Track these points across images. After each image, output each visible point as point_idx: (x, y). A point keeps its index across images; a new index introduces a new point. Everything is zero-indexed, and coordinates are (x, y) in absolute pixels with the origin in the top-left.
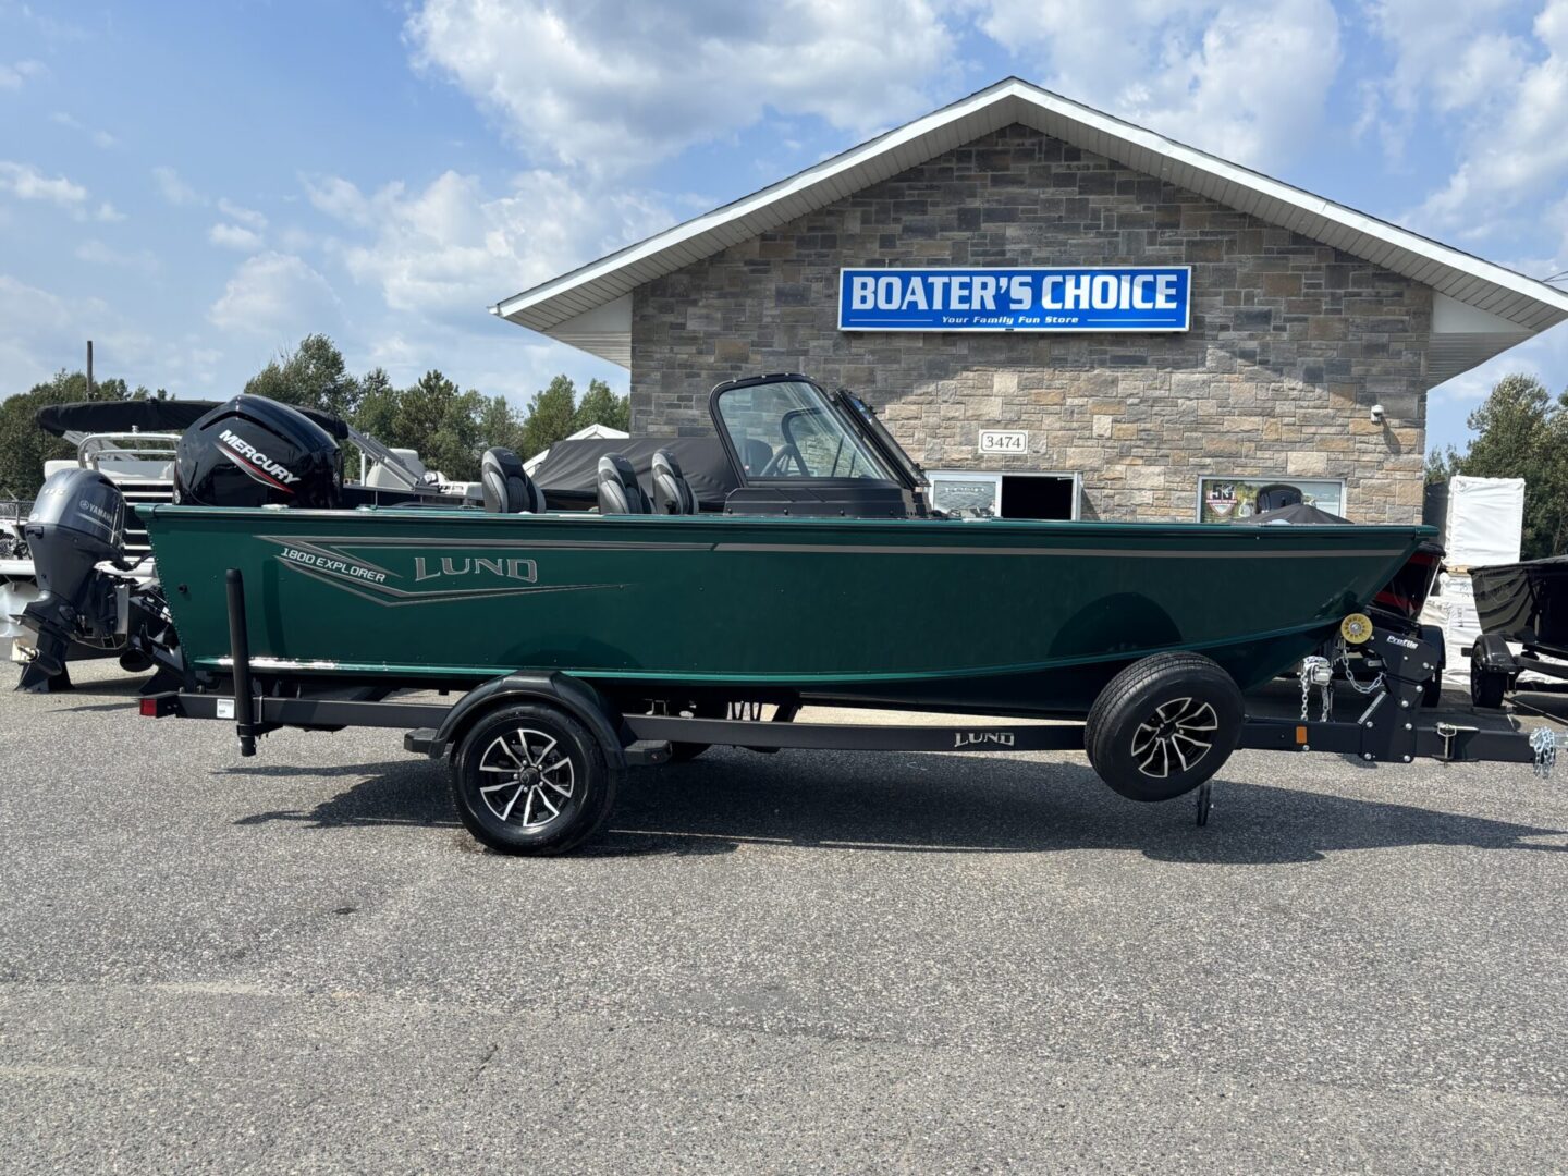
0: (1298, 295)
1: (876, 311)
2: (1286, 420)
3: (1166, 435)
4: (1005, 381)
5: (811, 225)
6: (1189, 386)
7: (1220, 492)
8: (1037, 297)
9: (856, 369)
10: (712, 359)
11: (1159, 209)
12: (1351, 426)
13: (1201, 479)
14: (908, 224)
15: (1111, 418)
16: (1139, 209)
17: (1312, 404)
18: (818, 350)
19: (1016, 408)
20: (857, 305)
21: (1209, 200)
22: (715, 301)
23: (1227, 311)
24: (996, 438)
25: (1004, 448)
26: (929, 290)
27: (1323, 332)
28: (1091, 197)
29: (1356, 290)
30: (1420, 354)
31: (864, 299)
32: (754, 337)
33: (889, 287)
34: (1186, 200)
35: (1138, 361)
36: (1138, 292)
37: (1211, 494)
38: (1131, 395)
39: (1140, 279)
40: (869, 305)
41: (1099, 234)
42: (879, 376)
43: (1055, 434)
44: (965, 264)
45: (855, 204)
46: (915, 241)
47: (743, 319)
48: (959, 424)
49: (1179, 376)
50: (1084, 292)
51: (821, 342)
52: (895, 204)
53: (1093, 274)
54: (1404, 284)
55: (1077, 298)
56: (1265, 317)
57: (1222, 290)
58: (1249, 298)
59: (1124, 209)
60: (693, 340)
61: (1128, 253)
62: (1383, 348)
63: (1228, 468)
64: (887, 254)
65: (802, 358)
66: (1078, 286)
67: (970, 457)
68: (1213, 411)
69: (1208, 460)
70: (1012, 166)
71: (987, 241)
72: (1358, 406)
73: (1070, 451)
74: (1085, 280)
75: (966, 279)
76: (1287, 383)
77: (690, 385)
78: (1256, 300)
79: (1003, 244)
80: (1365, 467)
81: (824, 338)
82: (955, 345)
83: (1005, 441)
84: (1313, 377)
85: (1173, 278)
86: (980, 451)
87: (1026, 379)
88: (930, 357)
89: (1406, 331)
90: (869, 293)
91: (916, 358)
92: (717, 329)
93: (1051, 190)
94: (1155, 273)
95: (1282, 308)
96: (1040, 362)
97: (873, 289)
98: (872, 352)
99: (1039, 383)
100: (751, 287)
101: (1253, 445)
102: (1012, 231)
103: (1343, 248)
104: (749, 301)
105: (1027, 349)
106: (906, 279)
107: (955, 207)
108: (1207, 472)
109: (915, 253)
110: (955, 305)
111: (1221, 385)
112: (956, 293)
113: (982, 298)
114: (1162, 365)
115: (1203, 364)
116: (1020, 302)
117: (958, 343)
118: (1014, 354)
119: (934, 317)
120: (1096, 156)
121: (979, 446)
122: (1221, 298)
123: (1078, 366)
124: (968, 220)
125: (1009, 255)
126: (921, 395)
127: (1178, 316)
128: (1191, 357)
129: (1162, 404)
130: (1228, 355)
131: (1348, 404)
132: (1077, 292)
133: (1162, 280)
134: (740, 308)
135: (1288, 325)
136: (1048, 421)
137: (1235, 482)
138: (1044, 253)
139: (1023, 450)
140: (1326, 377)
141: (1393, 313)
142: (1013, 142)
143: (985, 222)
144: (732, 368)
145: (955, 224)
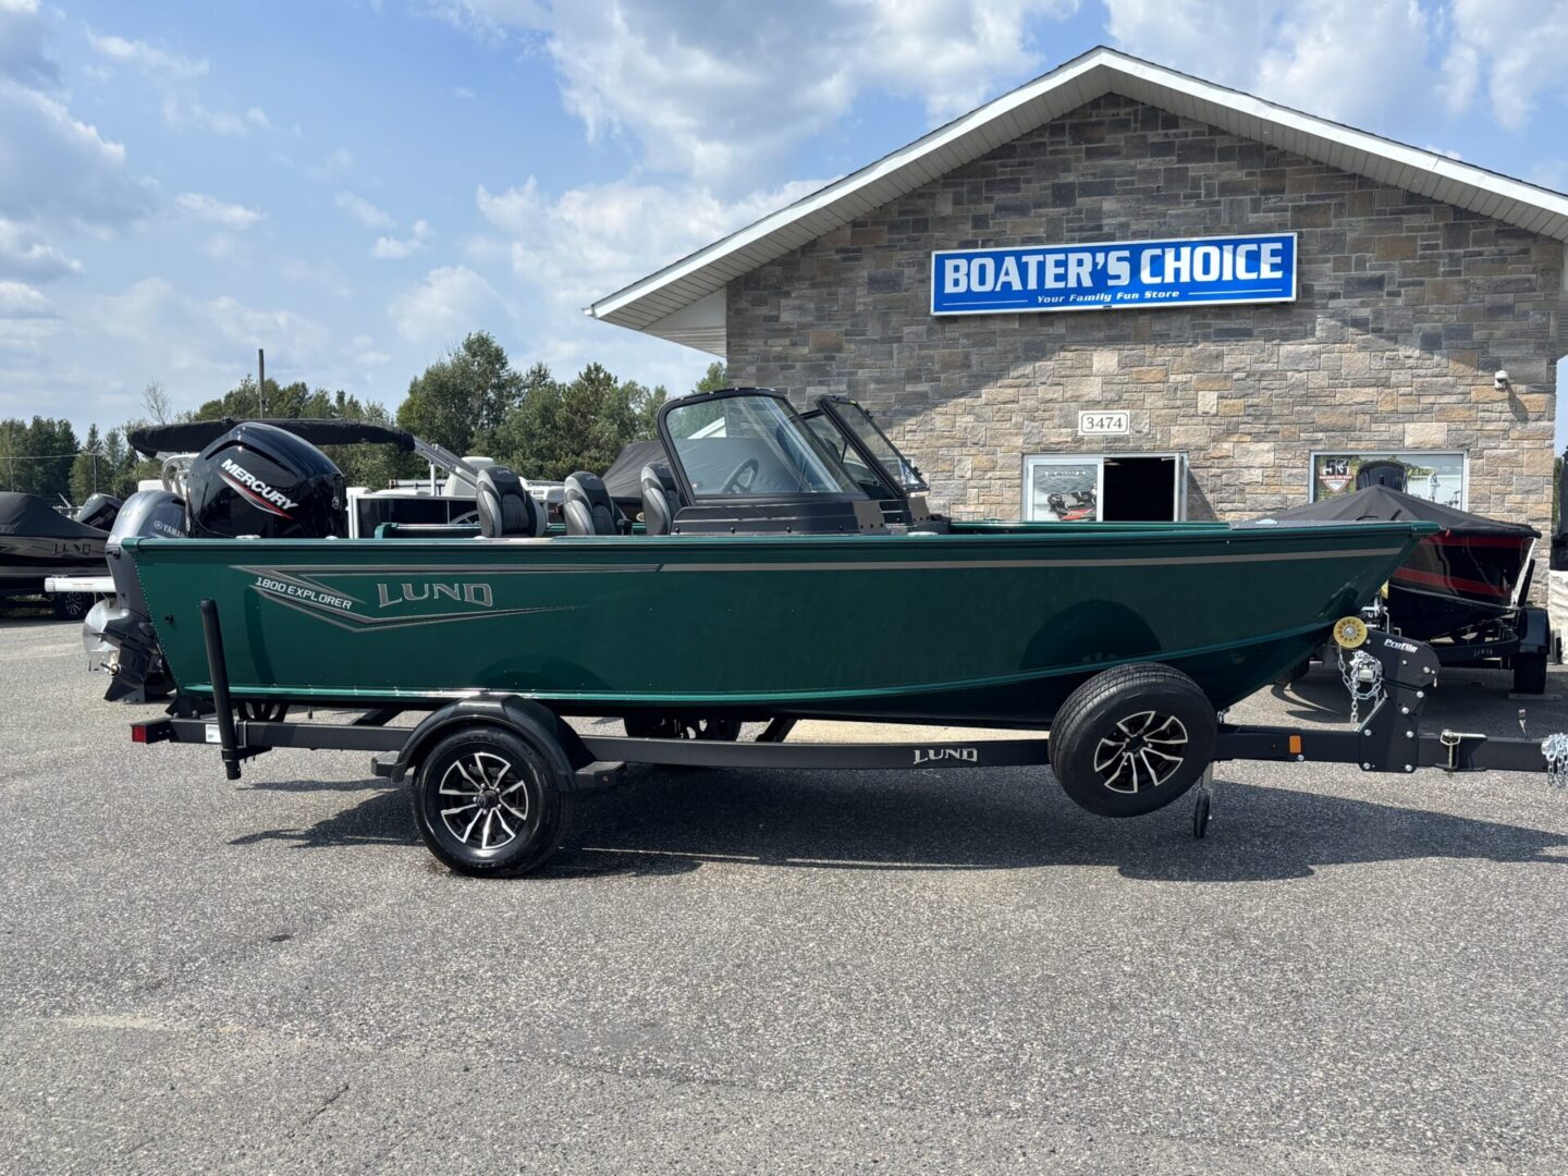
0: (1413, 258)
1: (969, 294)
2: (1402, 390)
3: (1275, 410)
4: (1105, 360)
5: (902, 209)
6: (1300, 358)
7: (1333, 467)
8: (1135, 271)
9: (950, 355)
10: (805, 351)
11: (1263, 174)
12: (1473, 393)
13: (1313, 454)
14: (1001, 202)
15: (1216, 393)
16: (1241, 175)
17: (1430, 372)
18: (911, 336)
19: (1116, 388)
20: (949, 288)
21: (1316, 162)
22: (808, 291)
23: (1337, 278)
24: (1097, 419)
25: (1105, 429)
26: (1023, 270)
27: (1441, 295)
28: (1190, 165)
29: (1478, 249)
30: (1549, 314)
31: (956, 283)
32: (847, 326)
33: (982, 268)
34: (1289, 164)
35: (1246, 334)
36: (1241, 262)
37: (1324, 470)
38: (1237, 370)
39: (1243, 249)
40: (962, 288)
41: (1200, 203)
42: (974, 360)
43: (1158, 412)
44: (1060, 241)
45: (945, 186)
46: (1008, 220)
47: (836, 308)
48: (1057, 406)
49: (1287, 348)
50: (1184, 265)
51: (914, 328)
52: (987, 183)
53: (1194, 246)
54: (1531, 240)
55: (1177, 272)
56: (1378, 283)
57: (1331, 256)
58: (1361, 264)
59: (1226, 176)
60: (787, 331)
61: (1231, 221)
62: (1508, 309)
63: (1341, 443)
64: (980, 234)
65: (895, 345)
66: (1178, 258)
67: (1069, 439)
68: (1325, 383)
69: (1320, 435)
70: (1107, 137)
71: (1083, 216)
72: (1480, 373)
73: (1174, 429)
74: (1185, 251)
75: (1061, 257)
76: (1403, 351)
77: (785, 377)
78: (1368, 265)
79: (1100, 218)
80: (1489, 437)
81: (918, 323)
82: (1051, 324)
83: (1106, 422)
84: (1430, 344)
85: (1279, 246)
86: (1080, 433)
87: (1126, 357)
88: (1027, 338)
89: (1535, 290)
90: (961, 276)
91: (1013, 339)
92: (810, 319)
93: (1149, 160)
94: (1259, 242)
95: (1396, 272)
96: (1140, 339)
97: (966, 271)
98: (967, 336)
99: (1141, 361)
100: (844, 276)
101: (1368, 417)
102: (1108, 204)
103: (1462, 205)
104: (842, 290)
105: (1127, 326)
106: (999, 259)
107: (1048, 183)
108: (1320, 447)
109: (1008, 232)
110: (1050, 284)
111: (1333, 355)
112: (1051, 271)
113: (1078, 275)
114: (1269, 337)
115: (1313, 335)
116: (1118, 277)
117: (1056, 323)
118: (1113, 333)
119: (1029, 297)
120: (1194, 122)
121: (1079, 428)
122: (1330, 265)
123: (1180, 341)
124: (1063, 195)
125: (1106, 230)
126: (1018, 378)
127: (1283, 286)
128: (1300, 327)
129: (1271, 378)
130: (1339, 324)
131: (1470, 371)
132: (1178, 264)
133: (1266, 248)
134: (833, 297)
135: (1403, 290)
136: (1150, 399)
137: (1350, 457)
138: (1143, 225)
139: (1125, 431)
140: (1444, 343)
141: (1518, 272)
142: (1108, 113)
143: (1080, 196)
144: (826, 358)
145: (1050, 201)
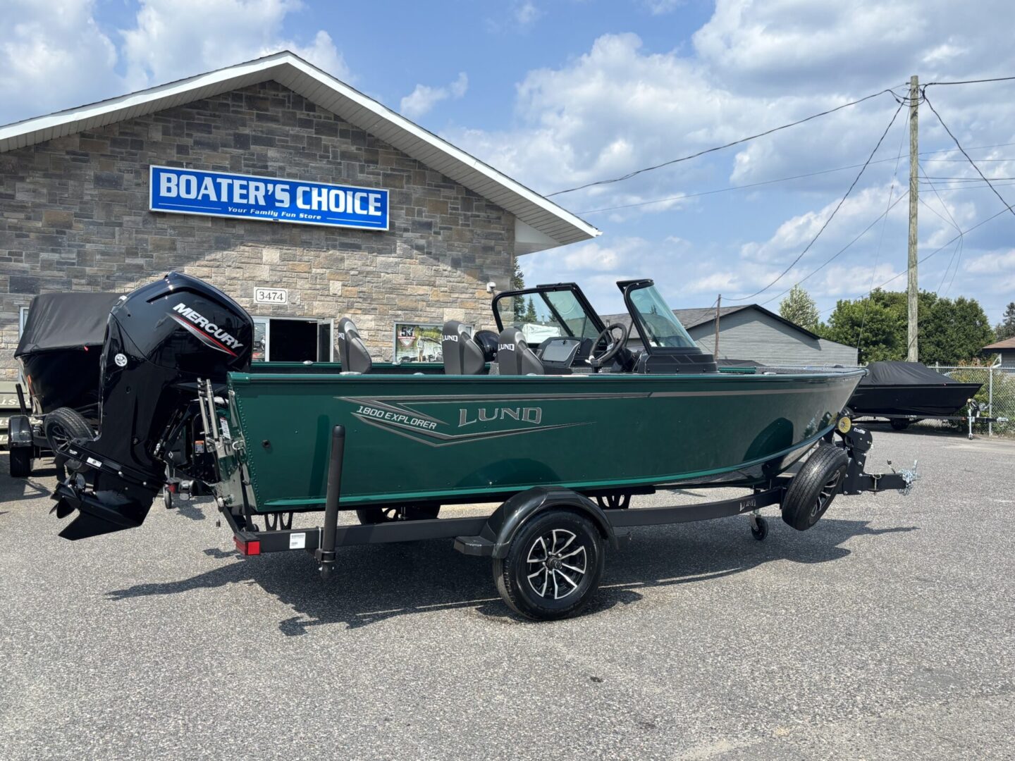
0: (446, 214)
1: (178, 199)
2: (443, 289)
3: (374, 296)
4: (271, 255)
5: (122, 131)
6: (388, 265)
7: (405, 331)
8: (293, 199)
9: (161, 239)
10: (40, 225)
11: (366, 151)
12: (477, 293)
13: (395, 324)
14: (198, 139)
15: (340, 283)
16: (353, 149)
17: (456, 279)
18: (130, 223)
19: (279, 273)
20: (163, 193)
21: (395, 149)
22: (41, 179)
23: (407, 220)
24: (266, 293)
25: (272, 300)
26: (218, 188)
27: (461, 237)
28: (323, 137)
29: (477, 213)
30: (510, 254)
31: (169, 190)
32: (76, 209)
33: (188, 182)
34: (381, 147)
35: (356, 247)
36: (358, 203)
37: (401, 333)
38: (353, 269)
39: (358, 195)
40: (173, 194)
41: (329, 162)
42: (179, 245)
43: (305, 292)
44: (239, 171)
45: (156, 120)
46: (203, 151)
47: (66, 195)
48: (239, 282)
49: (381, 259)
50: (324, 199)
51: (133, 218)
52: (188, 124)
53: (330, 188)
54: (501, 212)
55: (320, 203)
56: (429, 226)
57: (405, 206)
58: (420, 213)
59: (344, 147)
60: (21, 208)
61: (348, 176)
62: (492, 249)
63: (411, 317)
64: (180, 160)
65: (117, 229)
66: (320, 195)
67: (248, 305)
68: (403, 281)
69: (400, 312)
70: (270, 109)
71: (255, 157)
72: (480, 282)
73: (316, 303)
74: (324, 191)
75: (245, 183)
76: (442, 267)
77: (20, 244)
78: (424, 214)
79: (267, 161)
80: (484, 318)
81: (135, 214)
82: (234, 227)
83: (272, 296)
84: (456, 264)
85: (379, 196)
86: (255, 302)
87: (285, 254)
88: (217, 234)
89: (503, 240)
90: (171, 185)
91: (207, 234)
92: (43, 201)
93: (297, 129)
94: (368, 192)
95: (438, 221)
96: (293, 243)
97: (176, 183)
98: (174, 228)
99: (293, 258)
100: (72, 172)
101: (425, 303)
102: (272, 153)
103: (471, 188)
104: (71, 182)
105: (286, 234)
106: (200, 178)
107: (231, 132)
108: (399, 319)
109: (203, 160)
110: (237, 199)
111: (406, 266)
112: (237, 192)
113: (256, 196)
114: (371, 251)
115: (395, 252)
116: (282, 202)
117: (237, 226)
118: (277, 237)
119: (223, 207)
120: (326, 111)
121: (254, 299)
122: (404, 211)
123: (319, 247)
124: (242, 141)
125: (270, 169)
126: (210, 261)
127: (382, 220)
128: (388, 247)
129: (372, 276)
130: (409, 247)
131: (475, 281)
132: (320, 199)
133: (372, 197)
134: (64, 187)
135: (442, 231)
136: (300, 283)
137: (414, 326)
138: (294, 170)
139: (285, 302)
140: (462, 264)
141: (496, 229)
142: (271, 93)
143: (253, 144)
144: (58, 232)
145: (232, 144)
